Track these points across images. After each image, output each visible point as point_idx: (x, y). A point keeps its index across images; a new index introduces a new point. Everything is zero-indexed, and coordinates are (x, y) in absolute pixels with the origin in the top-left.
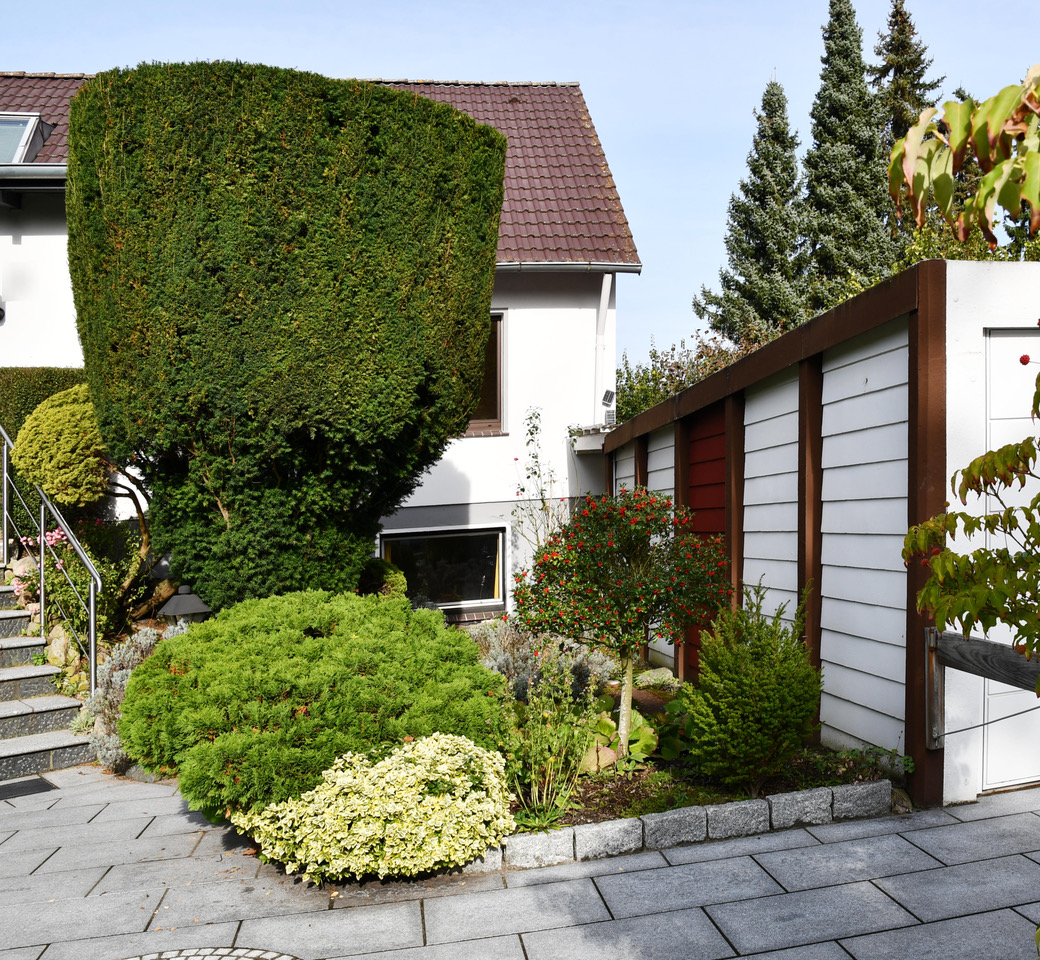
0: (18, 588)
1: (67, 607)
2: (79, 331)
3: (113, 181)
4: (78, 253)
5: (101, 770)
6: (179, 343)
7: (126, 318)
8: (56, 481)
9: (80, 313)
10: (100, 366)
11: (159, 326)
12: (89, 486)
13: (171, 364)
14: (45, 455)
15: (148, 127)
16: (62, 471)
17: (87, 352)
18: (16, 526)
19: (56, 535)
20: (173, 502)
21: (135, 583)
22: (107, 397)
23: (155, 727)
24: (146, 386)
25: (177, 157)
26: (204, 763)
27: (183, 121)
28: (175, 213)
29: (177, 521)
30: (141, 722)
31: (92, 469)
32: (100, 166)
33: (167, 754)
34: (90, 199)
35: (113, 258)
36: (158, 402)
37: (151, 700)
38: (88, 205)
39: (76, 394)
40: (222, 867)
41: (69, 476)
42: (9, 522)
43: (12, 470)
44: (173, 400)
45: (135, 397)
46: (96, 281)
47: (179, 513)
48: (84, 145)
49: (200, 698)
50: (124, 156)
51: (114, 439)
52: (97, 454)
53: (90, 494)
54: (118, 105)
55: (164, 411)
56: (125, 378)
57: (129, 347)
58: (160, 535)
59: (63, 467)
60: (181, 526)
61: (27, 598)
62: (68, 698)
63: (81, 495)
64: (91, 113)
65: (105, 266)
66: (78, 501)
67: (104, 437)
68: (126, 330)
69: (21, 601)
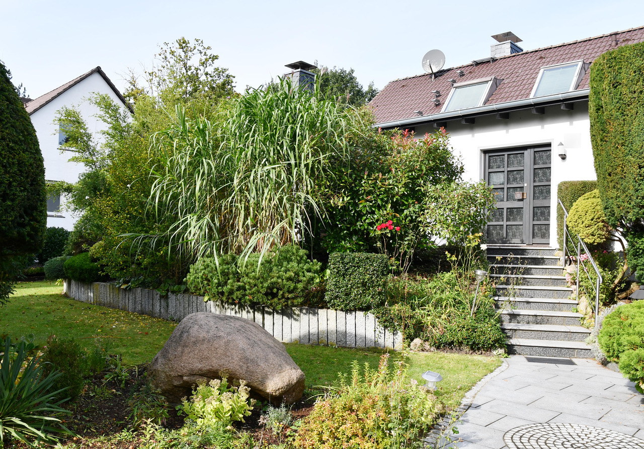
0: (569, 278)
1: (587, 289)
2: (595, 167)
3: (608, 101)
4: (594, 133)
5: (596, 362)
6: (640, 172)
7: (615, 161)
8: (585, 233)
9: (595, 160)
10: (604, 183)
11: (630, 165)
12: (599, 236)
13: (636, 182)
14: (580, 221)
15: (623, 75)
16: (587, 228)
17: (598, 176)
18: (569, 251)
19: (584, 256)
20: (638, 246)
21: (620, 282)
22: (606, 197)
23: (612, 340)
24: (624, 192)
25: (637, 87)
26: (630, 358)
27: (640, 70)
28: (637, 112)
29: (640, 254)
30: (606, 338)
31: (600, 228)
32: (602, 95)
33: (616, 352)
34: (599, 109)
35: (609, 135)
36: (630, 199)
37: (610, 329)
38: (598, 112)
39: (595, 194)
40: (638, 409)
41: (590, 231)
42: (566, 249)
43: (567, 227)
44: (637, 198)
45: (619, 197)
46: (602, 145)
47: (641, 251)
48: (596, 86)
49: (631, 331)
50: (612, 90)
51: (609, 215)
52: (603, 221)
53: (599, 239)
54: (610, 67)
55: (633, 203)
56: (615, 188)
57: (616, 174)
58: (631, 260)
59: (588, 227)
60: (642, 257)
61: (571, 283)
62: (585, 329)
63: (595, 239)
64: (598, 73)
65: (605, 138)
66: (594, 242)
67: (605, 214)
68: (615, 167)
69: (569, 284)
